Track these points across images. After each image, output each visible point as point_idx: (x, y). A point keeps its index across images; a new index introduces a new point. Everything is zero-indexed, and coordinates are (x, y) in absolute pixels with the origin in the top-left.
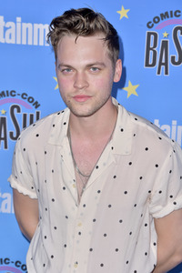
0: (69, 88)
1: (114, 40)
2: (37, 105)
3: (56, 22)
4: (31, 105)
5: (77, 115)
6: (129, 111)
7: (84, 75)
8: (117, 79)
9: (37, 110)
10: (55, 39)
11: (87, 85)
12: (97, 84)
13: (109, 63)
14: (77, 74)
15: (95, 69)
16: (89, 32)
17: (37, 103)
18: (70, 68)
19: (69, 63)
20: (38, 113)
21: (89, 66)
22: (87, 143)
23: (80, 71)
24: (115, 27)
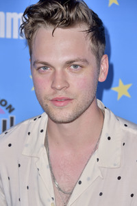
0: (46, 90)
1: (99, 33)
2: (11, 109)
3: (30, 12)
4: (4, 108)
5: (55, 122)
6: (118, 116)
7: (64, 73)
8: (102, 78)
9: (10, 115)
10: (29, 31)
11: (66, 86)
12: (79, 83)
13: (92, 59)
14: (55, 73)
15: (76, 66)
16: (69, 23)
17: (10, 106)
18: (46, 65)
19: (45, 59)
20: (12, 119)
21: (69, 63)
22: (67, 153)
23: (59, 69)
24: (100, 17)
